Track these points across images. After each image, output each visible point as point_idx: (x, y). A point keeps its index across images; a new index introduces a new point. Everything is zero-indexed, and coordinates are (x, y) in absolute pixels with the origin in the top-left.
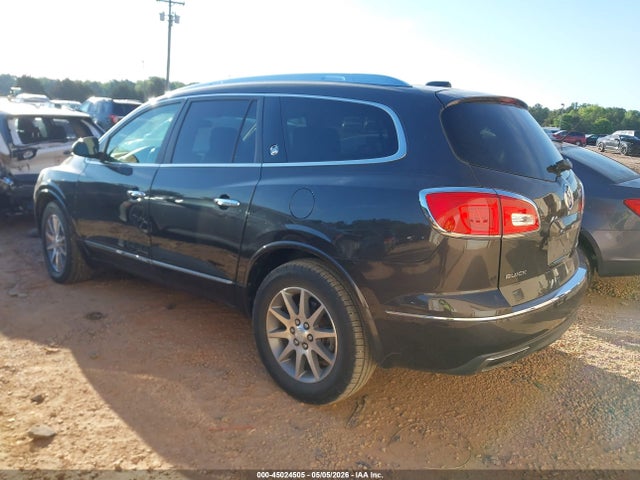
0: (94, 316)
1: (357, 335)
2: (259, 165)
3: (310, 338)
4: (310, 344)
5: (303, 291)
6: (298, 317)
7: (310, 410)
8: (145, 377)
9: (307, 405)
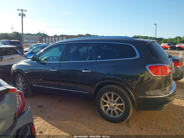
0: (40, 106)
1: (130, 104)
2: (95, 61)
3: (115, 106)
4: (115, 107)
5: (112, 93)
6: (111, 100)
7: (117, 125)
8: (67, 122)
9: (115, 124)
